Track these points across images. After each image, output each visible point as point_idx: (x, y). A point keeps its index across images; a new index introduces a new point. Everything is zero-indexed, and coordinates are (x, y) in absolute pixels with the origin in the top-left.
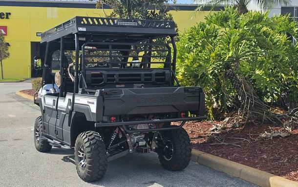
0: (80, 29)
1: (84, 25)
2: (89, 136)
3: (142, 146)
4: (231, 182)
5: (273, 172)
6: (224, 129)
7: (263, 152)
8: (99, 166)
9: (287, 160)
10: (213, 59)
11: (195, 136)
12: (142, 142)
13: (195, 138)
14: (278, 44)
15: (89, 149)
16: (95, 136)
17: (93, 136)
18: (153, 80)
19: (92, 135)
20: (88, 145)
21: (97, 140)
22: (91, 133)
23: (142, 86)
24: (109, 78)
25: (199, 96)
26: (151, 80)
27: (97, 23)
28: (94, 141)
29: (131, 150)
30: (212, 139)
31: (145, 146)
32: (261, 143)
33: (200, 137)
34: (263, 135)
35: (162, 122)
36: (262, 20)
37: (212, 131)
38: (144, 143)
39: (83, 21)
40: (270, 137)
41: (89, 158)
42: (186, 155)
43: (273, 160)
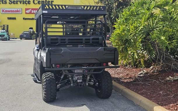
0: (44, 12)
1: (46, 10)
2: (47, 75)
3: (79, 83)
4: (133, 108)
5: (160, 103)
6: (147, 73)
7: (161, 90)
8: (51, 93)
9: (173, 96)
10: (132, 29)
11: (128, 77)
12: (79, 80)
13: (127, 78)
14: (176, 19)
15: (45, 83)
16: (50, 75)
17: (49, 76)
18: (91, 42)
19: (49, 74)
20: (45, 81)
21: (51, 78)
22: (48, 74)
23: (84, 46)
24: (62, 41)
25: (115, 53)
26: (89, 42)
27: (58, 8)
28: (49, 78)
29: (72, 85)
30: (136, 80)
31: (81, 83)
32: (164, 84)
33: (130, 78)
34: (168, 79)
35: (93, 69)
36: (168, 4)
37: (139, 74)
38: (81, 81)
39: (46, 7)
40: (172, 80)
41: (45, 88)
42: (108, 89)
43: (165, 95)
